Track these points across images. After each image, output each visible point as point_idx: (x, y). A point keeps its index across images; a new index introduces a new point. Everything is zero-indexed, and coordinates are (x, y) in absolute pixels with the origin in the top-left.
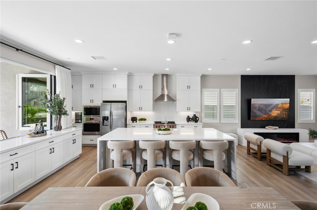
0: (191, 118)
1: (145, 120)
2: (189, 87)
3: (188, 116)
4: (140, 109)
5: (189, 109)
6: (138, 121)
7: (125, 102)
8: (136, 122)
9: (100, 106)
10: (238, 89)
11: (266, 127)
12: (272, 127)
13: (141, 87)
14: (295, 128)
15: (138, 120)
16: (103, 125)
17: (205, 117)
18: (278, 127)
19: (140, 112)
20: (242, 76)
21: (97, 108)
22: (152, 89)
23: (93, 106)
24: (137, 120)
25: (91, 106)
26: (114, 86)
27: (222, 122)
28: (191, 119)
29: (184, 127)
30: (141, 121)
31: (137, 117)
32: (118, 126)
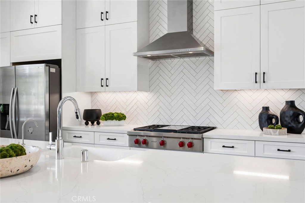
5: (261, 79)
7: (57, 63)
13: (104, 16)
26: (34, 19)
29: (233, 147)
30: (108, 121)
31: (100, 110)
32: (30, 131)
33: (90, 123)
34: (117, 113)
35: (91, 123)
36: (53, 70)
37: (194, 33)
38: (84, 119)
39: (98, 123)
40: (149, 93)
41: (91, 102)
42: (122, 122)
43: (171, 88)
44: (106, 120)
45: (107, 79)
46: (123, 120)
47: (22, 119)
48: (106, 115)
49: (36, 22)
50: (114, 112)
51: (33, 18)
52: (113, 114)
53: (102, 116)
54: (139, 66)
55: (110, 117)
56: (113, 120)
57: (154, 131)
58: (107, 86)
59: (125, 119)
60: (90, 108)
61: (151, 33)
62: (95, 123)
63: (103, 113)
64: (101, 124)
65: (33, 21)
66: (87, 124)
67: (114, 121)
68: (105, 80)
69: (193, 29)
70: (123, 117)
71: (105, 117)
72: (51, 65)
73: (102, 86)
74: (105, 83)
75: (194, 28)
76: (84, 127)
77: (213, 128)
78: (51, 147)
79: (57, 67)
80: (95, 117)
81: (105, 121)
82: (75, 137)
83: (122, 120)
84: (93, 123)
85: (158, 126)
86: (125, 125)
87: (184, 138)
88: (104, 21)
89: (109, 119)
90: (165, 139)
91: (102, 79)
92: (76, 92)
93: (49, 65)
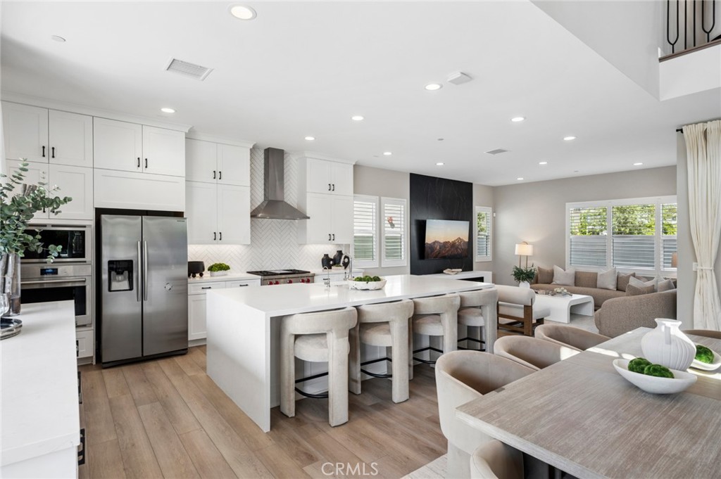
0: (331, 260)
1: (227, 268)
2: (332, 187)
3: (326, 256)
4: (218, 237)
5: (332, 238)
6: (206, 273)
7: (180, 215)
8: (201, 275)
9: (85, 227)
10: (405, 200)
11: (444, 271)
12: (453, 270)
13: (217, 175)
14: (472, 270)
15: (206, 269)
16: (110, 290)
17: (356, 257)
18: (461, 270)
19: (218, 246)
20: (411, 174)
21: (76, 231)
22: (249, 184)
23: (53, 226)
24: (204, 270)
25: (45, 226)
27: (383, 266)
28: (331, 263)
49: (146, 167)
51: (142, 161)
58: (220, 239)
64: (204, 275)
65: (142, 165)
68: (218, 234)
73: (214, 239)
82: (204, 288)
88: (216, 179)
91: (214, 233)
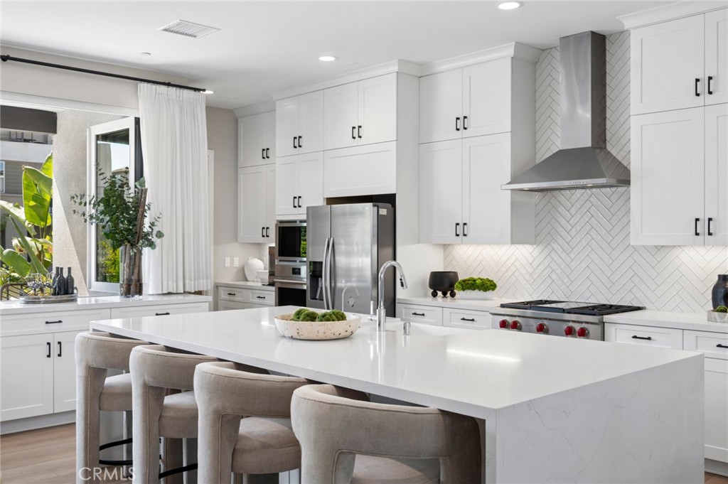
3: (723, 280)
23: (300, 221)
25: (296, 221)
26: (356, 133)
29: (649, 339)
30: (466, 291)
31: (455, 273)
32: (351, 303)
33: (440, 293)
34: (481, 279)
35: (443, 294)
36: (383, 212)
37: (609, 147)
38: (431, 286)
39: (453, 295)
40: (535, 246)
41: (444, 260)
42: (489, 294)
43: (570, 238)
44: (464, 290)
45: (465, 224)
46: (491, 291)
47: (339, 285)
48: (464, 281)
49: (360, 137)
50: (476, 277)
51: (356, 131)
52: (475, 281)
53: (457, 284)
54: (513, 204)
55: (471, 285)
56: (474, 289)
57: (530, 308)
58: (465, 235)
59: (493, 290)
60: (442, 270)
61: (538, 146)
62: (448, 295)
63: (460, 278)
64: (457, 296)
65: (356, 135)
66: (434, 295)
67: (477, 291)
68: (461, 225)
69: (605, 140)
70: (491, 285)
71: (462, 285)
72: (380, 204)
73: (457, 235)
74: (461, 230)
75: (608, 138)
76: (430, 300)
77: (639, 309)
78: (372, 318)
79: (390, 205)
80: (447, 285)
81: (462, 291)
82: (415, 314)
83: (489, 290)
84: (445, 294)
85: (541, 302)
86: (495, 298)
87: (574, 321)
88: (461, 131)
89: (468, 289)
90: (545, 322)
91: (457, 224)
92: (419, 243)
93: (377, 204)
